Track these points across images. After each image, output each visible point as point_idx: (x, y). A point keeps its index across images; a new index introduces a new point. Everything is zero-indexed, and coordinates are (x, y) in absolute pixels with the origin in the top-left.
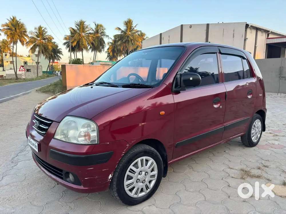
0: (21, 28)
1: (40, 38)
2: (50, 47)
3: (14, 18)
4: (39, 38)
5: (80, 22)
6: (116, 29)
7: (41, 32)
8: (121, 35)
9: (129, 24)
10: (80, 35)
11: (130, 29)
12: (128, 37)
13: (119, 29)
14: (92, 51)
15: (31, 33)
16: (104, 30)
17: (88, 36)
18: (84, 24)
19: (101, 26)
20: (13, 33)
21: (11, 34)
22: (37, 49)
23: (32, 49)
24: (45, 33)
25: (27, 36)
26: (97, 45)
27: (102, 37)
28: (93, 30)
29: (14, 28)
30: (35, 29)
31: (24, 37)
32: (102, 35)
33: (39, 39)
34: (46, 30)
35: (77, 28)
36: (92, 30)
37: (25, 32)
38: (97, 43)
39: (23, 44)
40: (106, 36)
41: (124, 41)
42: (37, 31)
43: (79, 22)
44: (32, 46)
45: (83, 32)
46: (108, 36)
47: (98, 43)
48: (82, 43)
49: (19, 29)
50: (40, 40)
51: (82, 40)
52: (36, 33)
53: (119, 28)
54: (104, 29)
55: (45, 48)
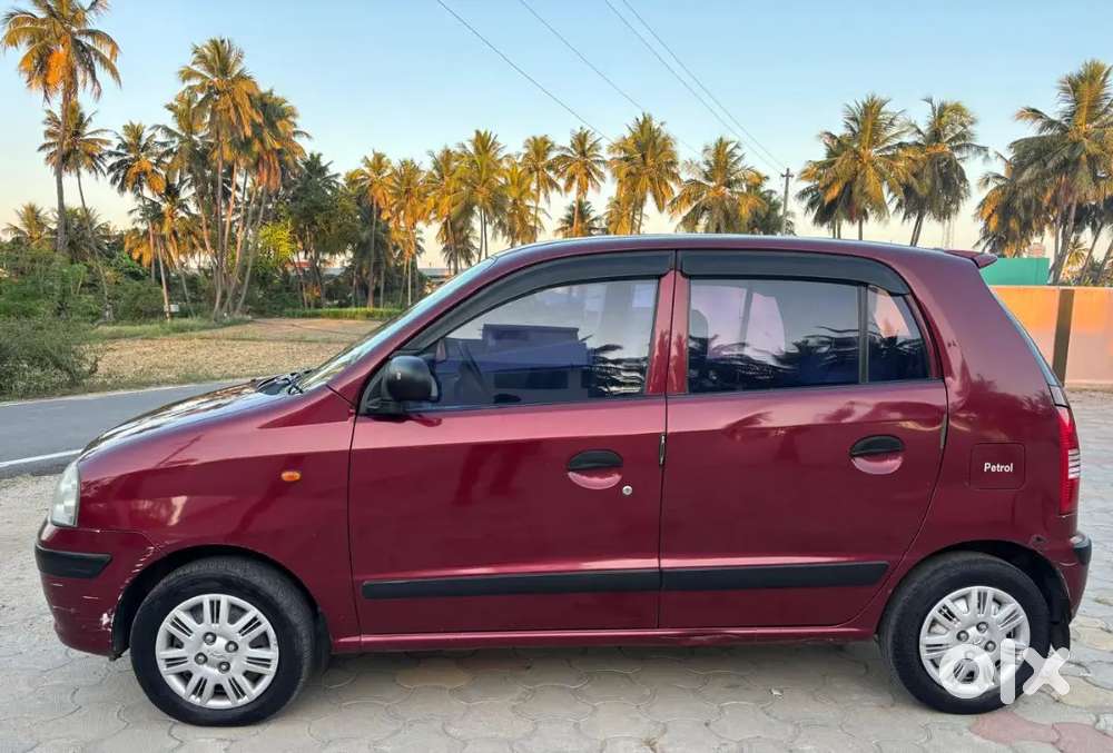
0: (662, 151)
1: (719, 179)
2: (744, 211)
3: (645, 121)
4: (711, 181)
5: (864, 105)
6: (1021, 116)
7: (722, 161)
8: (1039, 138)
9: (1084, 88)
10: (857, 156)
11: (1092, 107)
12: (1075, 144)
13: (1035, 114)
14: (904, 218)
15: (690, 165)
16: (969, 127)
17: (894, 158)
18: (883, 109)
19: (957, 109)
20: (634, 171)
21: (629, 174)
22: (703, 221)
23: (685, 219)
24: (734, 163)
25: (675, 177)
26: (926, 191)
27: (957, 155)
28: (919, 131)
29: (639, 155)
30: (705, 150)
31: (666, 184)
32: (959, 148)
33: (712, 184)
34: (738, 152)
35: (852, 129)
36: (915, 129)
37: (673, 163)
38: (928, 181)
39: (661, 208)
40: (974, 149)
41: (1051, 165)
42: (711, 159)
43: (861, 105)
44: (687, 210)
45: (874, 143)
46: (985, 149)
47: (934, 182)
48: (861, 190)
49: (655, 156)
50: (716, 188)
51: (864, 175)
52: (708, 163)
53: (1034, 111)
54: (971, 123)
55: (727, 215)
